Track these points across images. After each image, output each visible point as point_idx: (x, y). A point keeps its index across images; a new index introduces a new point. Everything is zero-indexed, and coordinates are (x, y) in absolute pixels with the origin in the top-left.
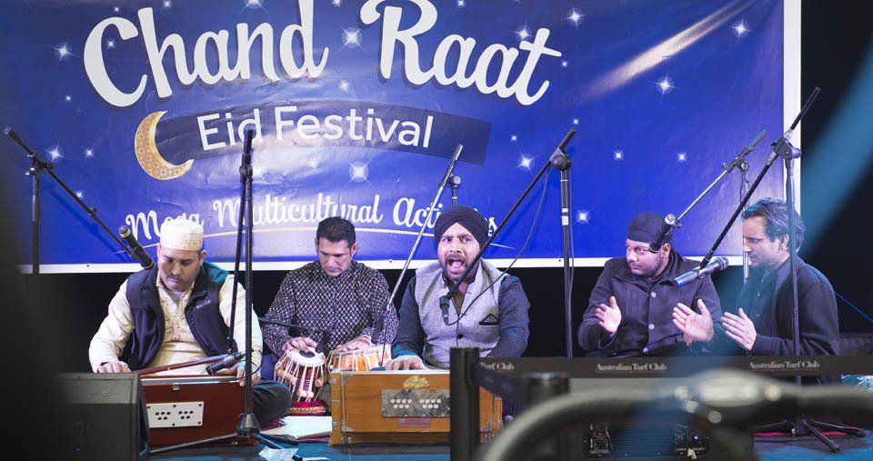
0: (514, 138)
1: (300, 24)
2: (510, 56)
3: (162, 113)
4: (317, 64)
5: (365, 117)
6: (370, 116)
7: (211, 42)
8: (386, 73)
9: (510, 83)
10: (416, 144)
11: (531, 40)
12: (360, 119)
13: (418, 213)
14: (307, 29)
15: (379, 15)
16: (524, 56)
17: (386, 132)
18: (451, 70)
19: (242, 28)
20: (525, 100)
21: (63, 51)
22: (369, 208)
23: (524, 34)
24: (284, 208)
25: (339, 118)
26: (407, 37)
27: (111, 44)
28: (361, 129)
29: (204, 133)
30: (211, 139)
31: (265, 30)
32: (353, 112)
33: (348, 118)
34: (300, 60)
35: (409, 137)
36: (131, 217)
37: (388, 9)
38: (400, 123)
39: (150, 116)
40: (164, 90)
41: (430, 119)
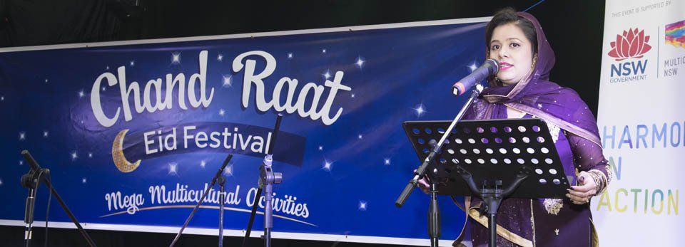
0: (321, 148)
1: (199, 73)
2: (319, 91)
3: (126, 131)
4: (207, 99)
5: (233, 132)
6: (236, 132)
7: (153, 87)
8: (246, 104)
9: (318, 110)
10: (261, 152)
11: (332, 79)
12: (230, 134)
13: (261, 198)
14: (203, 76)
15: (243, 66)
16: (327, 90)
17: (244, 142)
18: (283, 102)
19: (169, 77)
20: (328, 121)
21: (82, 94)
22: (233, 194)
23: (327, 75)
24: (186, 192)
25: (218, 134)
26: (258, 80)
27: (104, 89)
28: (230, 141)
29: (147, 143)
30: (151, 147)
31: (181, 77)
32: (226, 129)
33: (223, 134)
34: (198, 96)
35: (257, 147)
36: (108, 195)
37: (248, 61)
38: (252, 138)
39: (120, 133)
40: (128, 117)
41: (270, 134)
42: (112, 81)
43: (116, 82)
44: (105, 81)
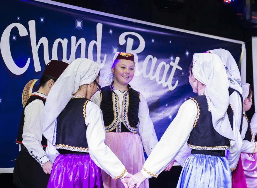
1: (96, 41)
2: (167, 67)
3: (36, 81)
4: (102, 62)
7: (60, 44)
9: (167, 80)
11: (174, 61)
14: (99, 43)
15: (125, 41)
16: (171, 67)
19: (73, 38)
20: (171, 88)
23: (172, 58)
27: (14, 38)
31: (83, 41)
34: (95, 58)
37: (129, 39)
39: (30, 82)
40: (38, 68)
42: (23, 32)
43: (26, 34)
44: (15, 31)
